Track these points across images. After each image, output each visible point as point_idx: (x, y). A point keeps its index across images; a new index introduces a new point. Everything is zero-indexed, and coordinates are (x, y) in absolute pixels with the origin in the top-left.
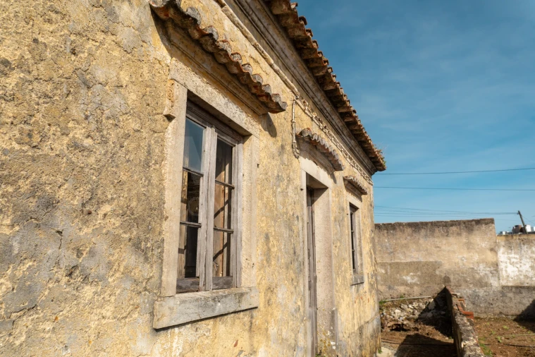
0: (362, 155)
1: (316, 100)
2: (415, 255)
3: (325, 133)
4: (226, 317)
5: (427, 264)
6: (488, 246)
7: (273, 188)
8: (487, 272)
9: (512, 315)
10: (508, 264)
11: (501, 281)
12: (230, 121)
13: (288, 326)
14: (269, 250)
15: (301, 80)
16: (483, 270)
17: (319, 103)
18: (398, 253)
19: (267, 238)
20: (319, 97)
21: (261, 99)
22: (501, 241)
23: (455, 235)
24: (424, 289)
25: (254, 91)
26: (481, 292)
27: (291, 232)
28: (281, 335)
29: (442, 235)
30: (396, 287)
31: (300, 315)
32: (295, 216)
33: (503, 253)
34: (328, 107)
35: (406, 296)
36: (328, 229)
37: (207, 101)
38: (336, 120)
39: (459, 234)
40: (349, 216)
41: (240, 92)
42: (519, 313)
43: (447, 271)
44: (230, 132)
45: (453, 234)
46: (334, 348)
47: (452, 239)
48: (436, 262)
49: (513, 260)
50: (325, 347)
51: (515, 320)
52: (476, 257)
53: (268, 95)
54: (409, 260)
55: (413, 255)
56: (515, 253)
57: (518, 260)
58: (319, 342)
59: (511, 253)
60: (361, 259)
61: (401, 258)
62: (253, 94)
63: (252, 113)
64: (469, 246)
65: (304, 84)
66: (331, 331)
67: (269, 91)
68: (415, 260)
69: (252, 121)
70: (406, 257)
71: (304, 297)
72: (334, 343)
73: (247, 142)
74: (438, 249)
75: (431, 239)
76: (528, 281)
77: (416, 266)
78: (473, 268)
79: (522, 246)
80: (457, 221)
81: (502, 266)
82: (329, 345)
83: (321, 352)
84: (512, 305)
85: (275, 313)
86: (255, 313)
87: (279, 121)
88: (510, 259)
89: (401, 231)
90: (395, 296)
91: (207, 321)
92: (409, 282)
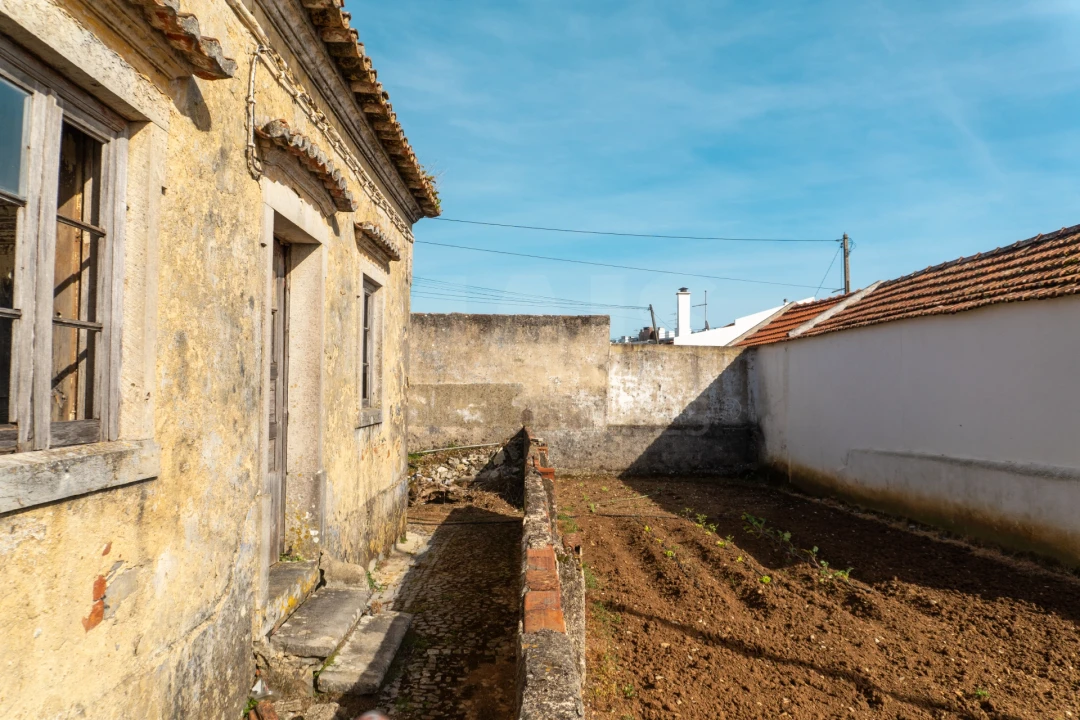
0: (395, 182)
1: (306, 58)
2: (481, 372)
3: (322, 131)
4: (83, 500)
5: (499, 388)
6: (596, 362)
7: (198, 240)
8: (590, 404)
9: (617, 470)
10: (621, 390)
11: (608, 417)
12: (96, 84)
13: (222, 509)
14: (185, 365)
15: (275, 10)
16: (584, 400)
17: (312, 66)
18: (451, 369)
19: (181, 340)
20: (313, 53)
21: (174, 43)
22: (616, 353)
23: (548, 341)
24: (490, 431)
25: (158, 23)
26: (577, 436)
27: (235, 330)
28: (208, 525)
29: (528, 340)
30: (444, 429)
31: (250, 487)
32: (246, 298)
33: (616, 374)
34: (331, 79)
35: (459, 443)
36: (316, 324)
37: (34, 32)
38: (347, 106)
39: (555, 340)
40: (362, 300)
41: (123, 22)
42: (626, 466)
43: (529, 401)
44: (96, 110)
45: (545, 338)
46: (316, 540)
47: (543, 348)
48: (513, 386)
49: (629, 385)
50: (300, 539)
51: (620, 477)
52: (576, 379)
53: (191, 39)
54: (469, 381)
55: (476, 372)
56: (633, 374)
57: (636, 385)
58: (288, 532)
59: (627, 374)
60: (380, 381)
61: (457, 378)
62: (154, 30)
63: (151, 71)
64: (567, 360)
65: (281, 20)
66: (312, 511)
67: (193, 31)
68: (479, 382)
69: (151, 91)
70: (464, 376)
71: (260, 454)
72: (317, 532)
73: (139, 136)
74: (519, 363)
75: (510, 347)
76: (645, 417)
77: (481, 392)
78: (570, 397)
79: (644, 362)
80: (554, 317)
81: (612, 393)
82: (306, 537)
83: (290, 549)
84: (618, 454)
85: (196, 484)
86: (149, 488)
87: (218, 95)
88: (624, 383)
89: (460, 329)
90: (441, 444)
91: (38, 512)
92: (466, 419)
